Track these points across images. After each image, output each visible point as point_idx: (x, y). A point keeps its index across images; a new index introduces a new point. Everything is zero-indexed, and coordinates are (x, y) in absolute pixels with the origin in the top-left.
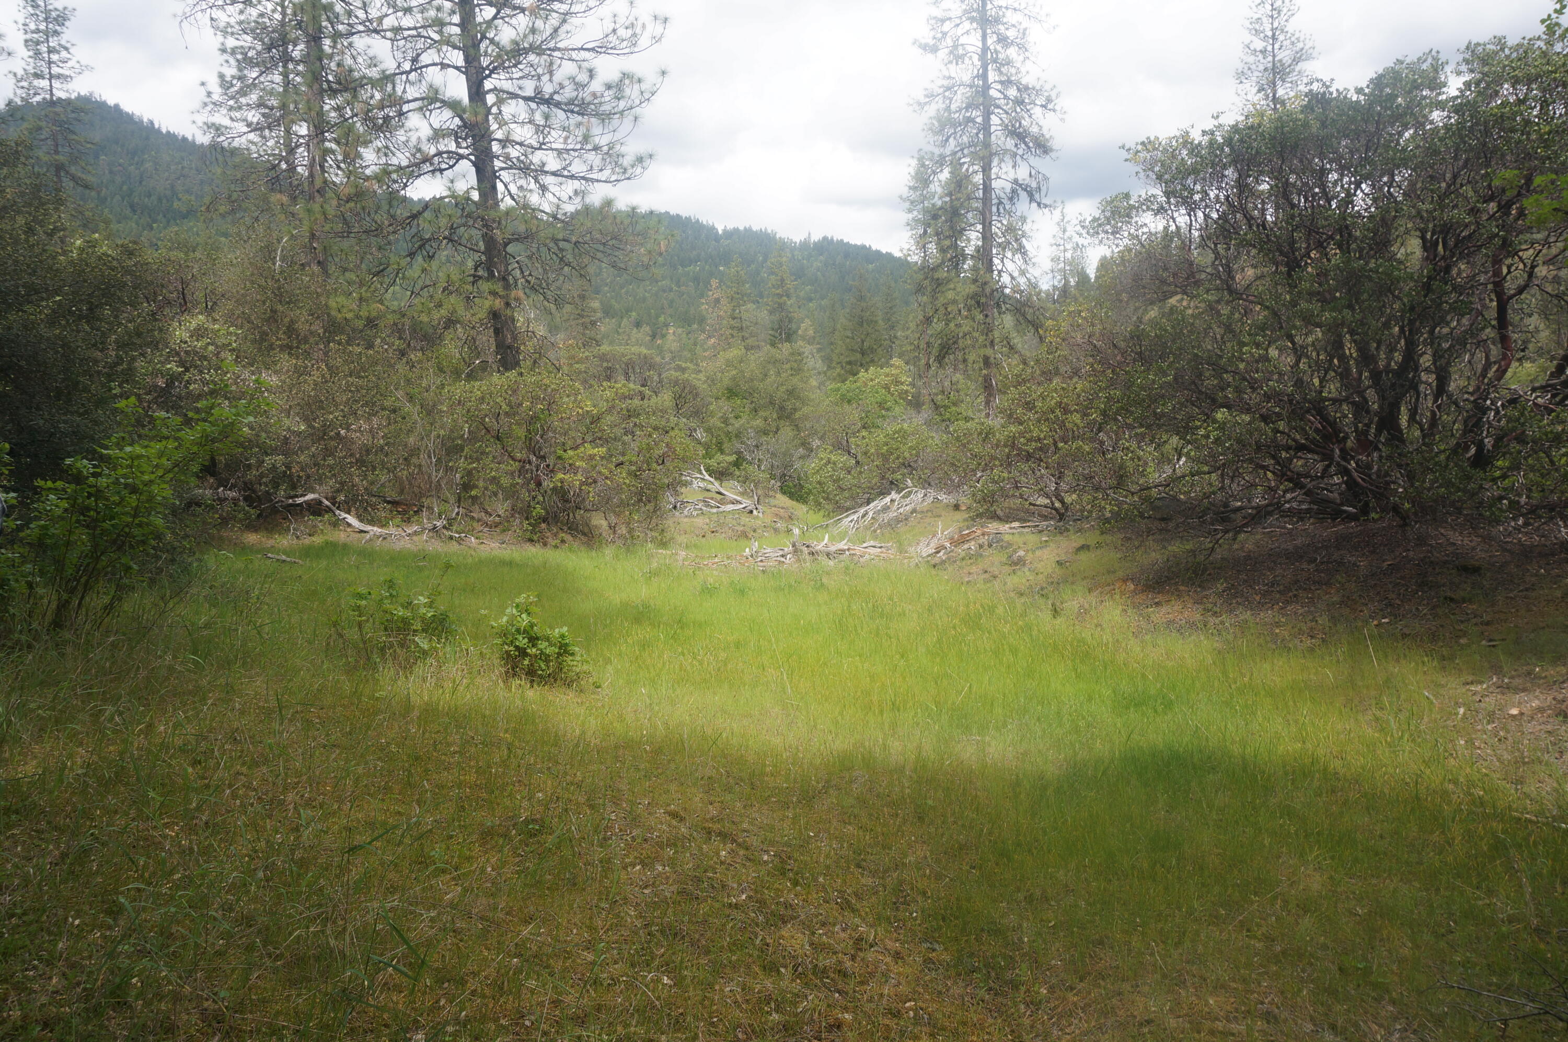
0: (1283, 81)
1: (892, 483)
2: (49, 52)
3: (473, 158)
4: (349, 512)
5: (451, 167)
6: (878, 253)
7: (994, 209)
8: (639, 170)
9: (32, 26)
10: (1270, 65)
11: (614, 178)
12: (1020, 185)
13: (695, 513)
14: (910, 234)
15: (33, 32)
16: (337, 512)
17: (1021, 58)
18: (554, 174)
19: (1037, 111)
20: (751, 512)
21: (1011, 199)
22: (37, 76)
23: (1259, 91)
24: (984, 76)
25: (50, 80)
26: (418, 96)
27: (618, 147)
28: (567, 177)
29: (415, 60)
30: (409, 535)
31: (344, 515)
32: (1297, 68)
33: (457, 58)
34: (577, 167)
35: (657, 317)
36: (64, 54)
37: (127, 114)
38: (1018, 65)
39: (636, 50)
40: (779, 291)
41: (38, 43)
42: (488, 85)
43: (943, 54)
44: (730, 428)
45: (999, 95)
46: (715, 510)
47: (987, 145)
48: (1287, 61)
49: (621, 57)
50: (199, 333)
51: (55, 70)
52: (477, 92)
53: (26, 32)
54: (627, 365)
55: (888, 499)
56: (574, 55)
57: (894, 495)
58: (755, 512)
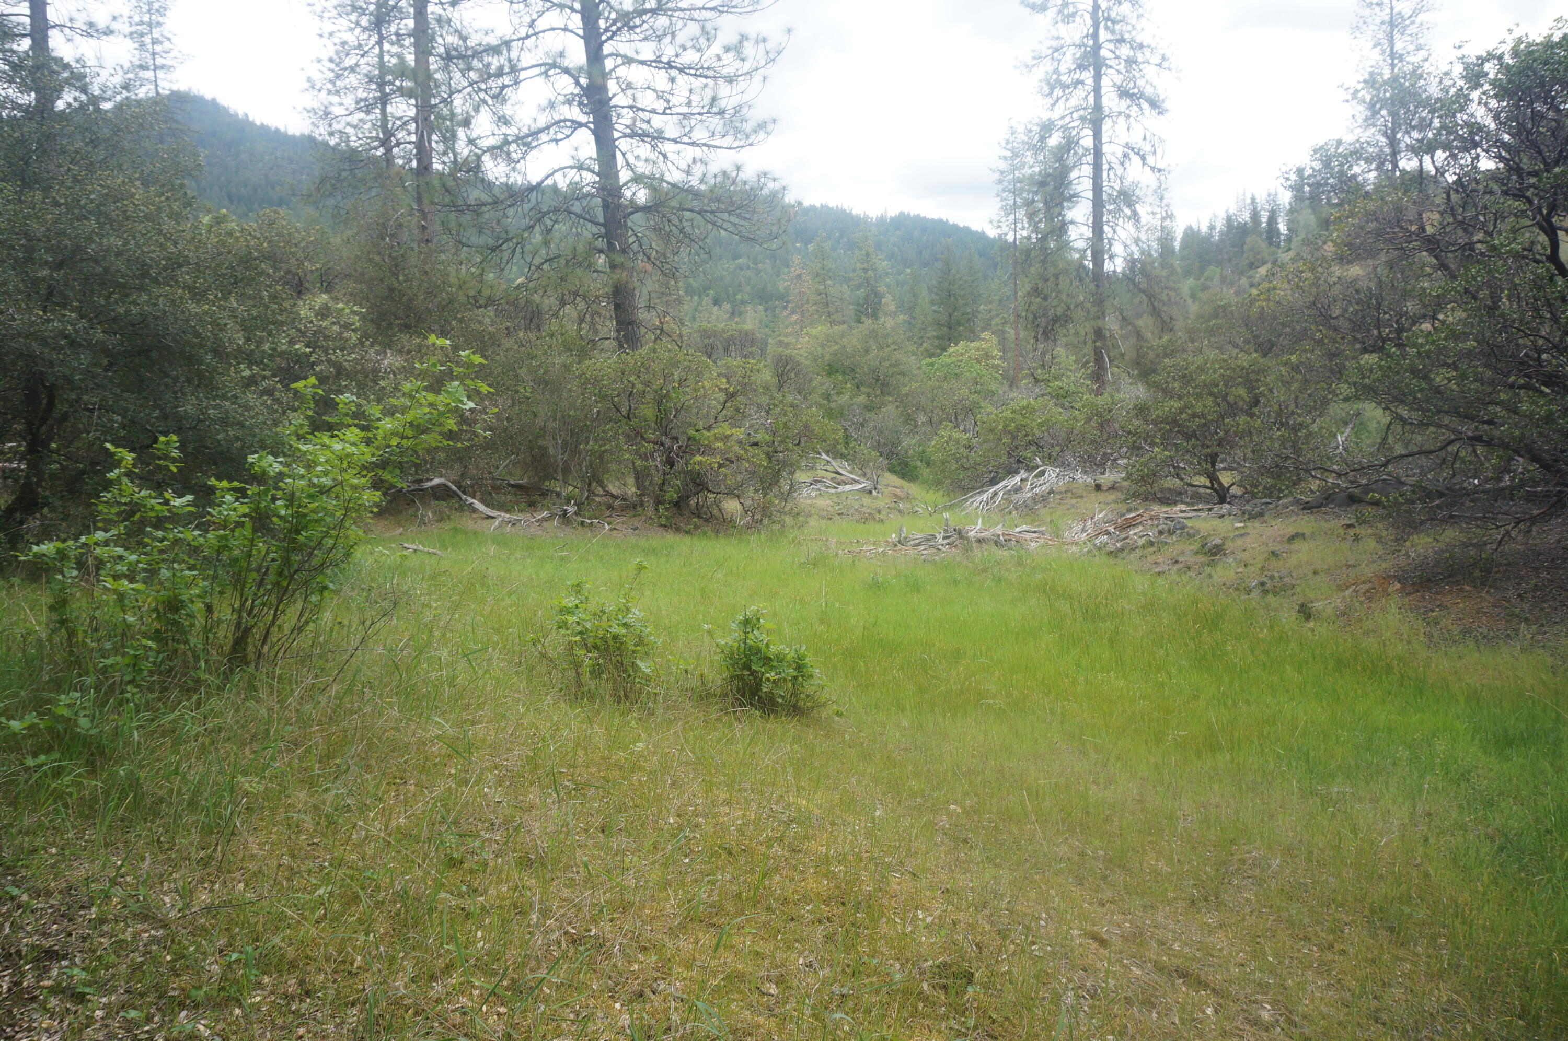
0: (1402, 34)
1: (1019, 461)
2: (153, 43)
3: (592, 126)
4: (474, 498)
5: (568, 137)
6: (955, 227)
7: (1105, 174)
8: (762, 135)
9: (137, 19)
10: (1387, 18)
11: (736, 144)
12: (1133, 149)
13: (813, 494)
14: (1000, 205)
15: (137, 24)
16: (464, 497)
17: (1135, 15)
18: (675, 141)
19: (1150, 71)
20: (870, 492)
21: (1122, 164)
22: (142, 67)
23: (1375, 46)
24: (1095, 36)
25: (155, 70)
26: (535, 63)
27: (744, 110)
28: (688, 144)
29: (532, 24)
30: (538, 521)
31: (471, 500)
32: (1418, 20)
33: (576, 21)
34: (699, 134)
35: (735, 294)
36: (167, 45)
37: (224, 107)
38: (1133, 22)
39: (759, 7)
40: (865, 266)
41: (142, 35)
42: (607, 49)
43: (1052, 13)
44: (833, 405)
45: (1111, 55)
46: (833, 491)
47: (1098, 107)
48: (1407, 12)
49: (744, 16)
50: (324, 312)
51: (159, 61)
52: (595, 55)
53: (131, 25)
54: (728, 340)
55: (1018, 478)
56: (696, 14)
57: (1023, 474)
58: (874, 493)
